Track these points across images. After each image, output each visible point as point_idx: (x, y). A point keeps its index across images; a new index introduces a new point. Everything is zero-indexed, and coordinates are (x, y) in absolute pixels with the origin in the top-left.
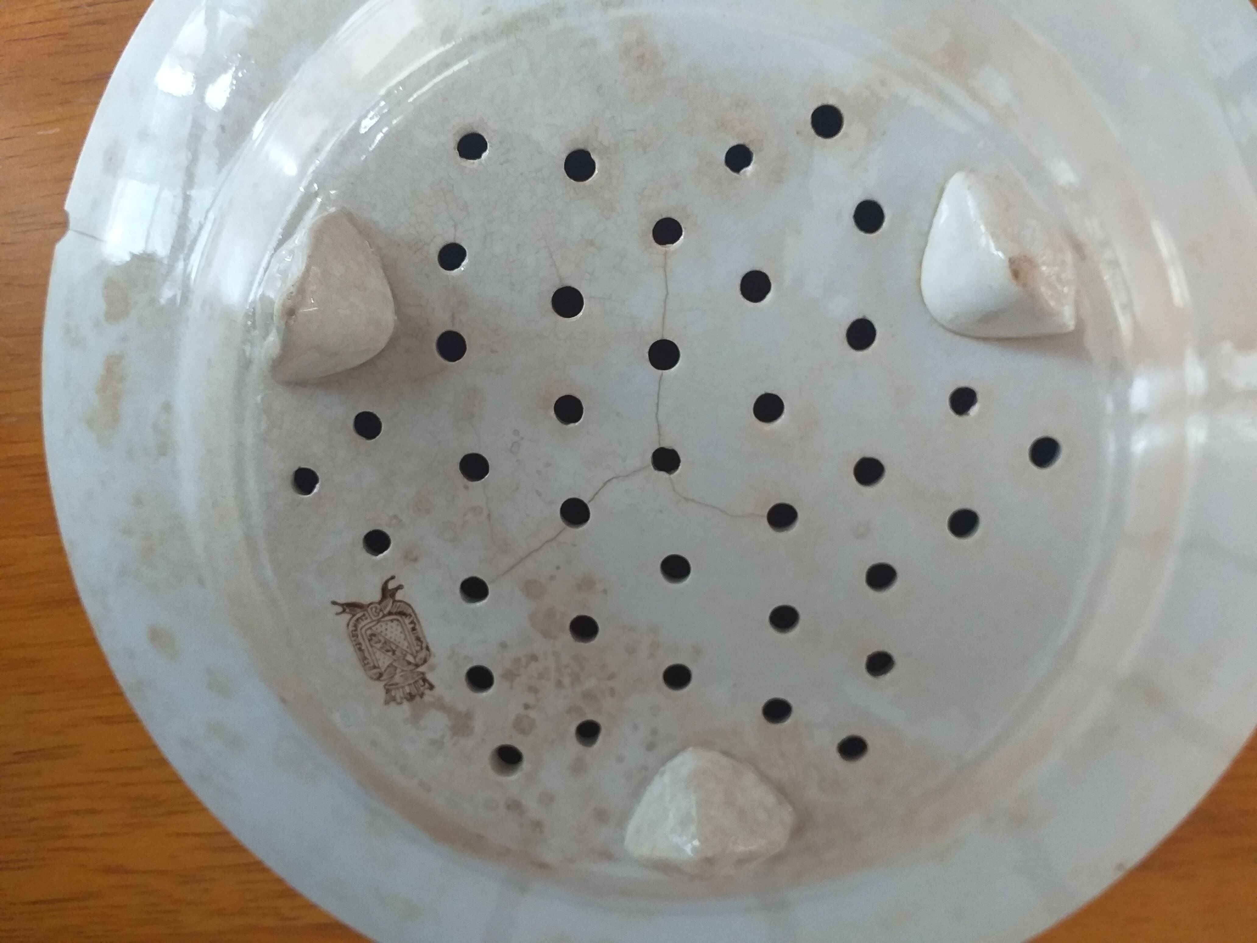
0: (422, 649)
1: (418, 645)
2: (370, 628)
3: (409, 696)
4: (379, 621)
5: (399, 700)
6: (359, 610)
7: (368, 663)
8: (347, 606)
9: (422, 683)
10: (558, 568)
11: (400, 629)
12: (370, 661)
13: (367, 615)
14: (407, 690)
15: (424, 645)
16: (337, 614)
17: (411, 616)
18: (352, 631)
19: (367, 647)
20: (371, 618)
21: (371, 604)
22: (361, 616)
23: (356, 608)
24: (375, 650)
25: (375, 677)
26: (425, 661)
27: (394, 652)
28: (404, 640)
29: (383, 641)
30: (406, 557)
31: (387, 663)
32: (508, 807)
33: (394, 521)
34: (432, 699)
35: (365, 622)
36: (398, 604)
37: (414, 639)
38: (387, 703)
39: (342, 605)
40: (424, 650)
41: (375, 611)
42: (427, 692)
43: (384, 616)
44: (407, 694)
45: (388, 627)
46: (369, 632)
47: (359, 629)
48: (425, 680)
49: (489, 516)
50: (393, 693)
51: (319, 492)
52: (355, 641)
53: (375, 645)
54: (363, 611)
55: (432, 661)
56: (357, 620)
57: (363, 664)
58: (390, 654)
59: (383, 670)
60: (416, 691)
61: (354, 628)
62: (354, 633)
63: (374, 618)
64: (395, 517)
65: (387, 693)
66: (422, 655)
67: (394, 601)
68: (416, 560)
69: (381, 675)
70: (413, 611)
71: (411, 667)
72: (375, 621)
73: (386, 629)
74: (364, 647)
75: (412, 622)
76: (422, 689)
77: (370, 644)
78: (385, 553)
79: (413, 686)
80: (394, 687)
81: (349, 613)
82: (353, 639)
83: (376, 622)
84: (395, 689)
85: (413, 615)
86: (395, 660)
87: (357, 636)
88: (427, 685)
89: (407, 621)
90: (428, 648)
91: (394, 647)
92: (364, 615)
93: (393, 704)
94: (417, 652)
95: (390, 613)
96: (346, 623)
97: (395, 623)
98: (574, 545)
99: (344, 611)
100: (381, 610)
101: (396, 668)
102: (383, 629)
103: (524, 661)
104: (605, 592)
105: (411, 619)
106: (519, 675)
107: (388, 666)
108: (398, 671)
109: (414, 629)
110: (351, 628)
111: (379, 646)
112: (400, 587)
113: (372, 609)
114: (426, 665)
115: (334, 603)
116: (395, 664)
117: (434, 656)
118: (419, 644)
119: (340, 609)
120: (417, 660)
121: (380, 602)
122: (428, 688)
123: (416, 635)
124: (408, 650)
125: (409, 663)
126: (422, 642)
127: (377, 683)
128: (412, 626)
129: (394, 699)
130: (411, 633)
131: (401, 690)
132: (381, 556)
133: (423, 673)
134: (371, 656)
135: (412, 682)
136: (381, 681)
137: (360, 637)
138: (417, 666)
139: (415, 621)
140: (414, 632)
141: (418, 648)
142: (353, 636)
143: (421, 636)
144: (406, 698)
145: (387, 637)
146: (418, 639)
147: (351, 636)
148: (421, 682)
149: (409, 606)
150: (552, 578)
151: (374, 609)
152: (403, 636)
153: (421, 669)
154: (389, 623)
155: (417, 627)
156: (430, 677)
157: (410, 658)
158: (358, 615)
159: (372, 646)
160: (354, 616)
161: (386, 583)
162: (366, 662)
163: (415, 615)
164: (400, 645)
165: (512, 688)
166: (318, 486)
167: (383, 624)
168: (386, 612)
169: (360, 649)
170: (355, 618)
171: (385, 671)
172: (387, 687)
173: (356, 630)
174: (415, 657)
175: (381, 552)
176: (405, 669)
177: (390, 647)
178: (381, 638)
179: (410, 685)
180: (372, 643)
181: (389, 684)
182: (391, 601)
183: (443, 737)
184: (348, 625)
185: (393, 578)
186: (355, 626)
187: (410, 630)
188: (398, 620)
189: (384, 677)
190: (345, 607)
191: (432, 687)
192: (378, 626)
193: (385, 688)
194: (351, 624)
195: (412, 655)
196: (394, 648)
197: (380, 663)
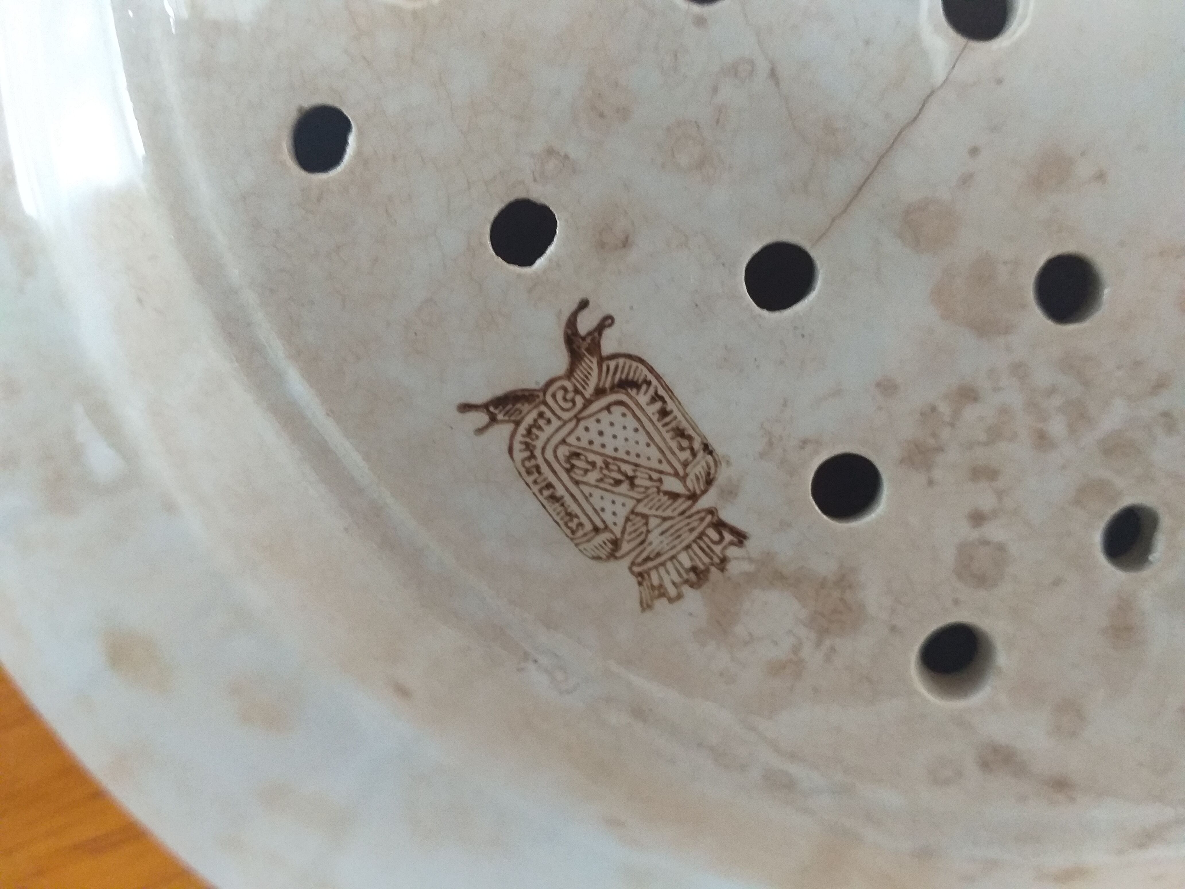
0: (694, 454)
1: (682, 449)
2: (563, 441)
3: (692, 576)
4: (578, 419)
5: (672, 591)
6: (526, 407)
7: (580, 525)
8: (496, 408)
9: (715, 536)
10: (974, 151)
11: (632, 422)
12: (584, 519)
13: (548, 414)
14: (685, 559)
15: (697, 445)
16: (480, 431)
17: (649, 383)
18: (523, 461)
19: (567, 489)
20: (559, 418)
21: (551, 382)
22: (535, 421)
23: (519, 406)
24: (587, 490)
25: (603, 554)
26: (709, 482)
27: (631, 480)
28: (648, 445)
29: (599, 461)
30: (601, 245)
31: (623, 513)
32: (985, 765)
33: (552, 165)
34: (746, 567)
35: (549, 430)
36: (612, 364)
37: (668, 436)
38: (646, 606)
39: (485, 407)
40: (701, 454)
41: (565, 399)
42: (733, 552)
43: (588, 403)
44: (687, 571)
45: (604, 426)
46: (563, 451)
47: (538, 453)
48: (720, 525)
49: (773, 73)
50: (655, 579)
51: (359, 153)
52: (535, 482)
53: (584, 479)
54: (536, 407)
55: (723, 476)
56: (529, 432)
57: (568, 532)
58: (624, 488)
59: (617, 531)
60: (706, 560)
61: (527, 454)
62: (528, 464)
63: (566, 416)
64: (551, 152)
65: (640, 584)
66: (698, 468)
67: (601, 360)
68: (626, 243)
69: (616, 543)
70: (651, 370)
71: (682, 505)
72: (570, 420)
73: (601, 433)
74: (560, 491)
75: (656, 398)
76: (717, 549)
77: (571, 478)
78: (551, 249)
79: (695, 547)
80: (650, 564)
81: (503, 422)
82: (530, 479)
83: (574, 422)
84: (656, 567)
85: (654, 382)
86: (639, 501)
87: (538, 468)
88: (728, 537)
89: (643, 398)
90: (707, 448)
91: (628, 469)
92: (541, 415)
93: (661, 604)
94: (685, 464)
95: (600, 392)
96: (505, 447)
97: (617, 410)
98: (999, 82)
99: (493, 419)
100: (577, 391)
101: (645, 517)
102: (593, 435)
103: (944, 408)
104: (1101, 176)
105: (651, 391)
106: (940, 449)
107: (627, 520)
108: (653, 522)
109: (664, 413)
110: (520, 455)
111: (593, 477)
112: (607, 322)
113: (554, 396)
114: (713, 491)
115: (466, 408)
116: (641, 509)
117: (728, 463)
118: (685, 443)
119: (482, 418)
120: (691, 482)
121: (570, 373)
122: (731, 543)
123: (673, 425)
124: (665, 467)
125: (674, 496)
126: (690, 438)
127: (612, 565)
128: (658, 405)
129: (661, 592)
130: (659, 425)
131: (669, 565)
132: (540, 262)
133: (711, 512)
134: (580, 505)
135: (689, 538)
136: (616, 558)
137: (544, 469)
138: (693, 497)
139: (661, 392)
140: (667, 419)
141: (686, 455)
142: (529, 472)
143: (684, 424)
144: (686, 581)
145: (609, 451)
146: (680, 433)
147: (524, 473)
148: (713, 534)
149: (641, 361)
150: (966, 180)
151: (560, 395)
152: (643, 438)
153: (705, 502)
154: (604, 416)
155: (670, 405)
156: (728, 515)
157: (672, 484)
158: (529, 420)
159: (577, 483)
160: (517, 423)
161: (572, 322)
162: (573, 525)
163: (658, 377)
164: (642, 461)
165: (931, 483)
166: (352, 139)
167: (591, 423)
168: (589, 392)
169: (553, 498)
170: (522, 430)
171: (623, 532)
172: (636, 569)
173: (532, 456)
174: (683, 479)
175: (541, 252)
176: (668, 513)
177: (619, 471)
178: (591, 457)
179: (688, 547)
180: (578, 475)
181: (639, 560)
182: (595, 361)
183: (796, 649)
184: (510, 450)
185: (584, 304)
186: (528, 447)
187: (655, 418)
188: (621, 403)
189: (625, 547)
190: (492, 409)
191: (740, 537)
192: (580, 431)
193: (632, 572)
194: (517, 446)
195: (676, 474)
196: (630, 473)
197: (608, 517)
